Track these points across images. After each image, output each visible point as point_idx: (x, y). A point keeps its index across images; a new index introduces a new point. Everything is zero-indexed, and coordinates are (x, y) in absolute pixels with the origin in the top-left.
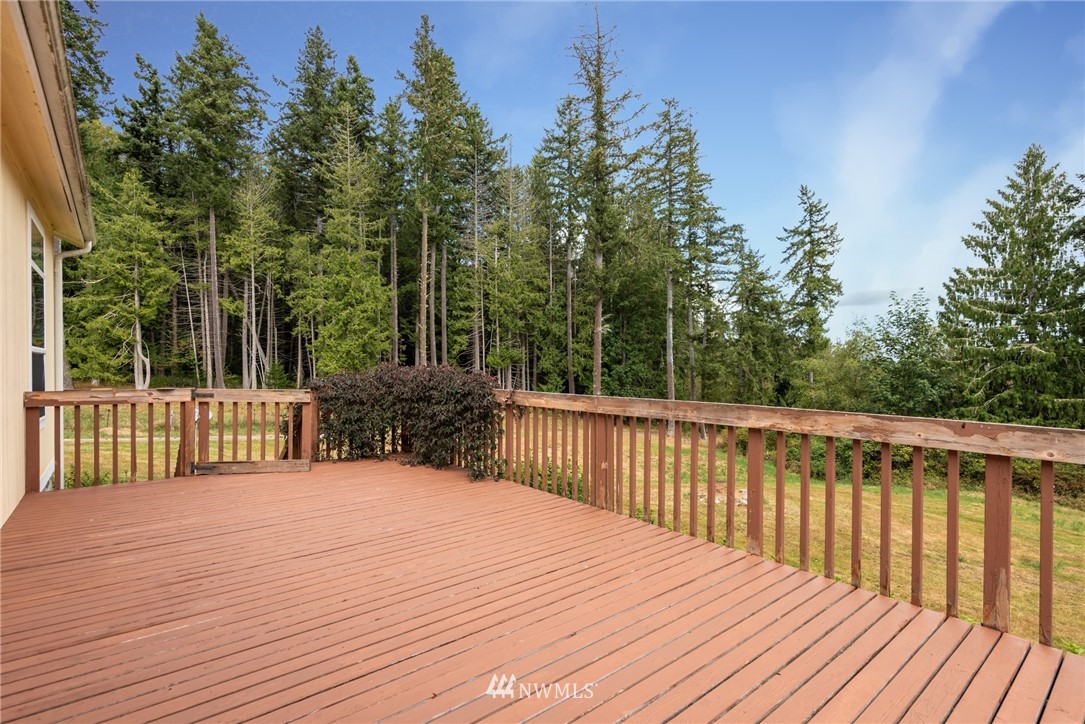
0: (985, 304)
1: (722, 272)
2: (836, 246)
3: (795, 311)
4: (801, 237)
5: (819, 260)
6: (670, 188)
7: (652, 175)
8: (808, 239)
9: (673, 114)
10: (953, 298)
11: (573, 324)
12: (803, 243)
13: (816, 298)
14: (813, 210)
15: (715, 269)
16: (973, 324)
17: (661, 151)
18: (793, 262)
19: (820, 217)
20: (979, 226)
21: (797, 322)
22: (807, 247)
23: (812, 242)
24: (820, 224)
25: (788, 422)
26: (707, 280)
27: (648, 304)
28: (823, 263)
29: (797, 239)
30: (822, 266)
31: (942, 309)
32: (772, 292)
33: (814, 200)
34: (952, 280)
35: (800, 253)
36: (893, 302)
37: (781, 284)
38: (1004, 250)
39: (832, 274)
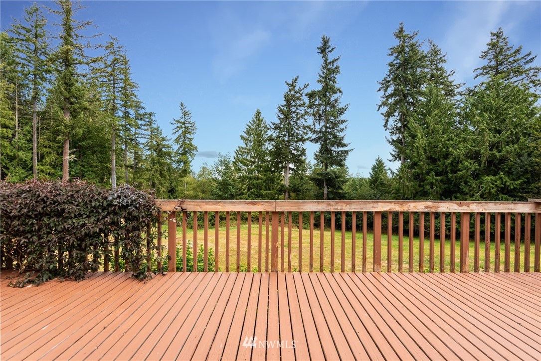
0: (247, 160)
1: (144, 134)
2: (195, 131)
3: (178, 157)
4: (181, 125)
5: (188, 136)
6: (114, 84)
7: (103, 74)
8: (183, 126)
9: (116, 45)
10: (237, 157)
11: (38, 153)
12: (181, 127)
13: (187, 152)
14: (185, 114)
15: (141, 132)
16: (243, 166)
17: (109, 63)
18: (177, 134)
19: (188, 118)
20: (245, 132)
21: (179, 162)
22: (183, 129)
23: (185, 127)
24: (188, 120)
25: (398, 207)
26: (135, 137)
27: (98, 146)
28: (189, 137)
29: (179, 125)
30: (189, 139)
31: (234, 160)
32: (168, 147)
33: (186, 110)
34: (237, 150)
35: (181, 131)
36: (219, 156)
37: (172, 144)
38: (251, 142)
39: (193, 142)
